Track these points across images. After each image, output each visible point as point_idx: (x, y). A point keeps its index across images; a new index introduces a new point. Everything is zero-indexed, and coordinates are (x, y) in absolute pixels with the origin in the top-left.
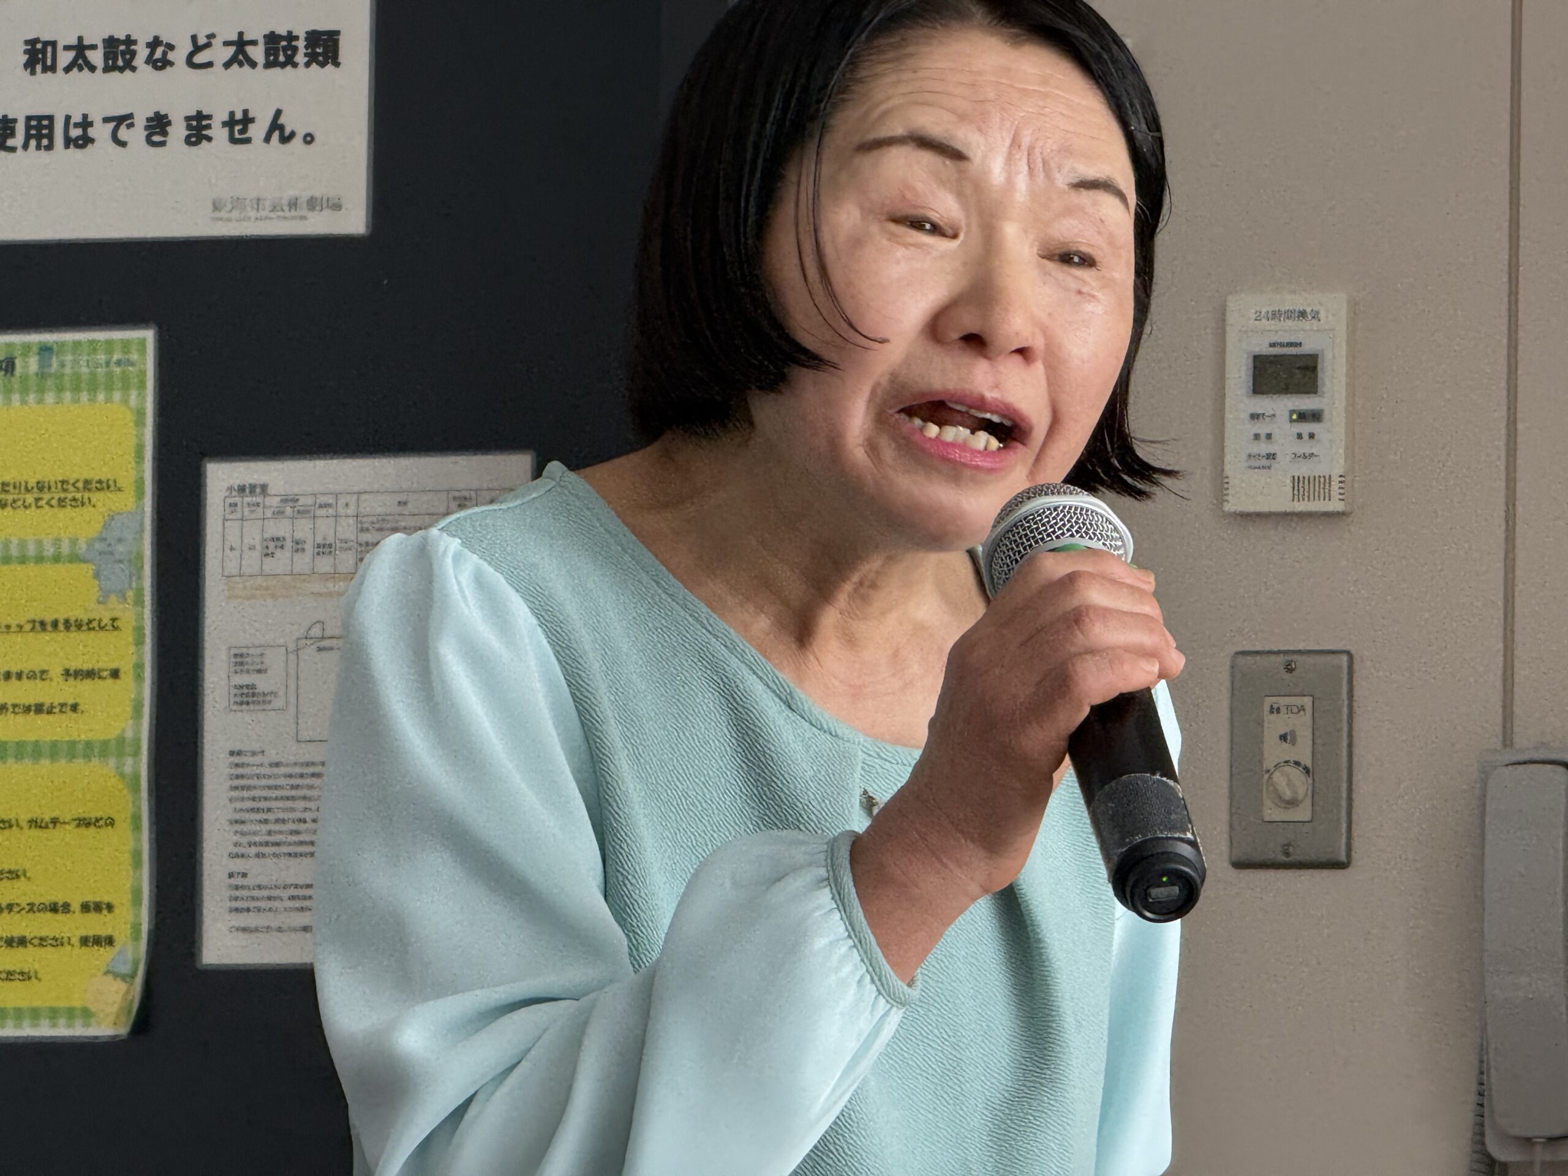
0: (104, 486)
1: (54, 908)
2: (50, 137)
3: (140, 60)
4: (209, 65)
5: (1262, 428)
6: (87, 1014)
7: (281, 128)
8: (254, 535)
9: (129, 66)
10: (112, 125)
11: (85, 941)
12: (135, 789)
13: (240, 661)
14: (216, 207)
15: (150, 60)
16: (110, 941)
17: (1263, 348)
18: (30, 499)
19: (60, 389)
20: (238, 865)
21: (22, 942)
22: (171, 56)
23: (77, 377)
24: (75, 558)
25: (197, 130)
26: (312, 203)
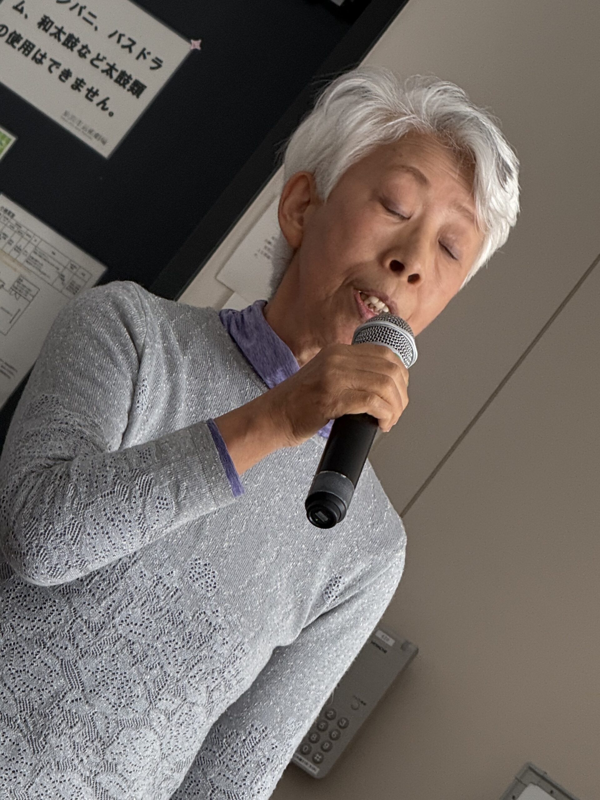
2: (29, 52)
3: (76, 49)
4: (97, 67)
7: (105, 104)
9: (72, 48)
10: (51, 63)
14: (66, 114)
15: (79, 52)
22: (88, 55)
25: (78, 85)
26: (97, 136)
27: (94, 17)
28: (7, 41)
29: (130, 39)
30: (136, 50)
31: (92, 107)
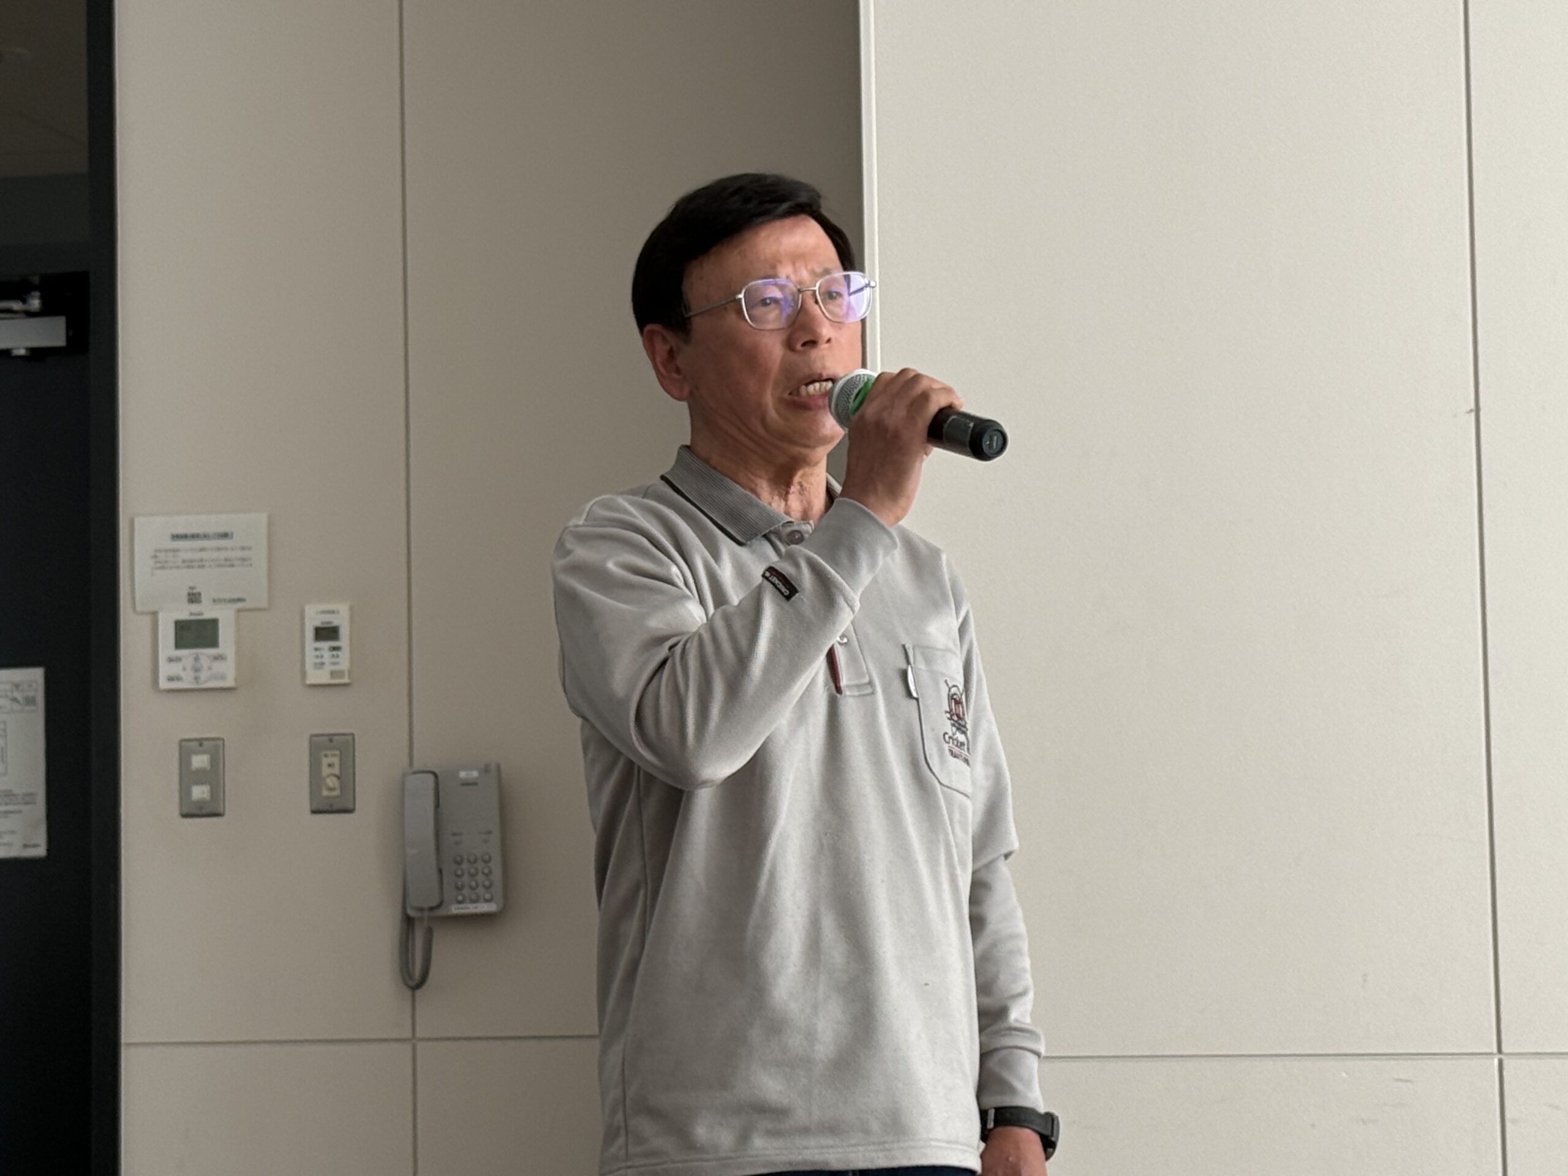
5: (318, 653)
17: (318, 624)
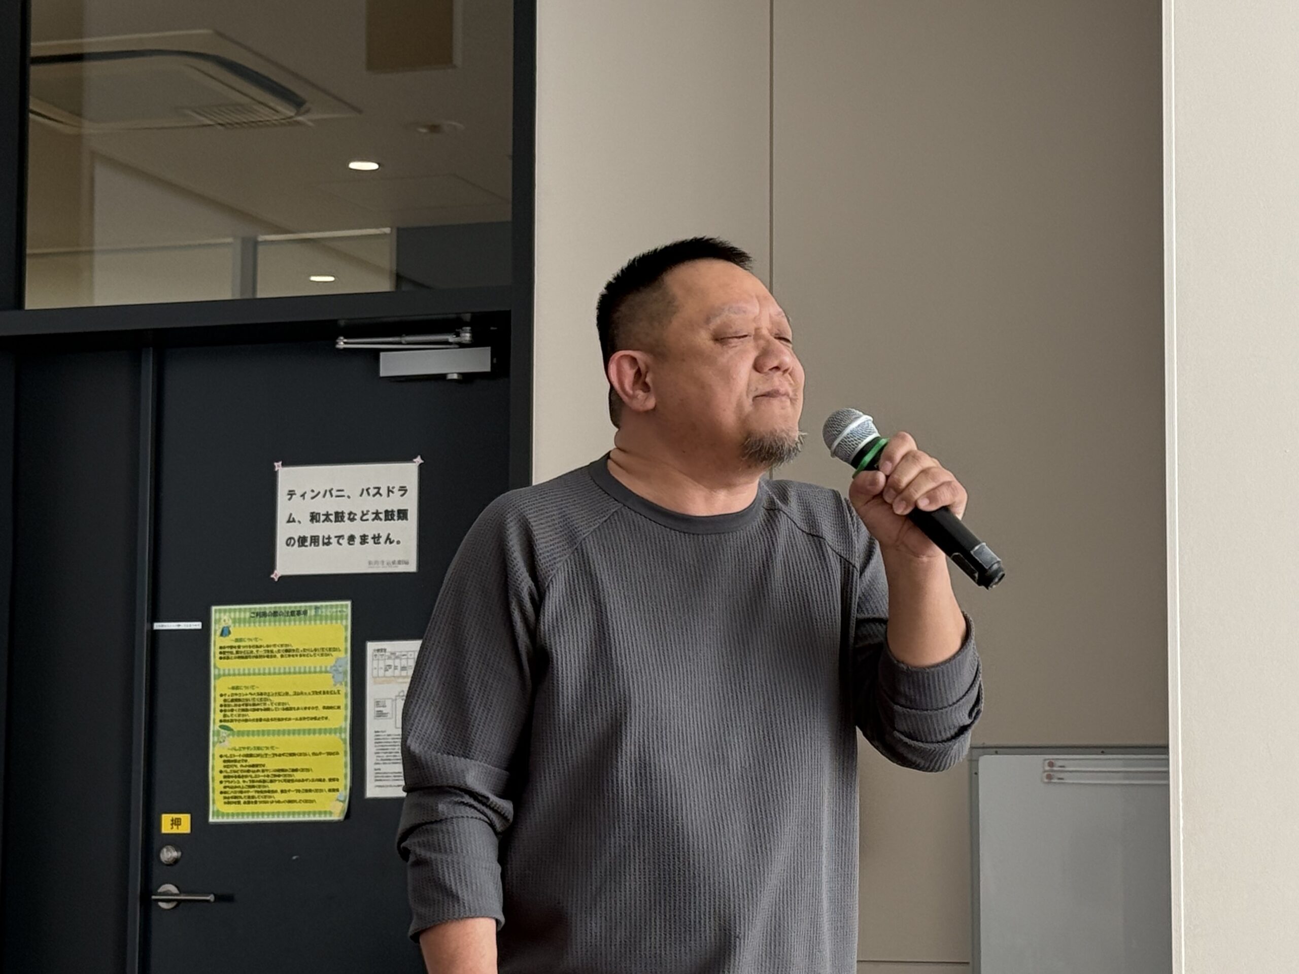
0: (335, 650)
1: (320, 780)
2: (318, 542)
3: (346, 519)
4: (367, 520)
6: (331, 813)
7: (390, 539)
8: (382, 665)
9: (342, 520)
10: (337, 539)
11: (330, 790)
12: (345, 743)
13: (377, 703)
14: (370, 563)
15: (349, 519)
16: (338, 790)
18: (312, 653)
19: (321, 620)
20: (377, 766)
21: (310, 791)
22: (356, 517)
23: (326, 616)
24: (326, 672)
25: (364, 540)
26: (399, 562)
27: (342, 491)
28: (299, 546)
29: (375, 488)
30: (384, 491)
31: (383, 546)
